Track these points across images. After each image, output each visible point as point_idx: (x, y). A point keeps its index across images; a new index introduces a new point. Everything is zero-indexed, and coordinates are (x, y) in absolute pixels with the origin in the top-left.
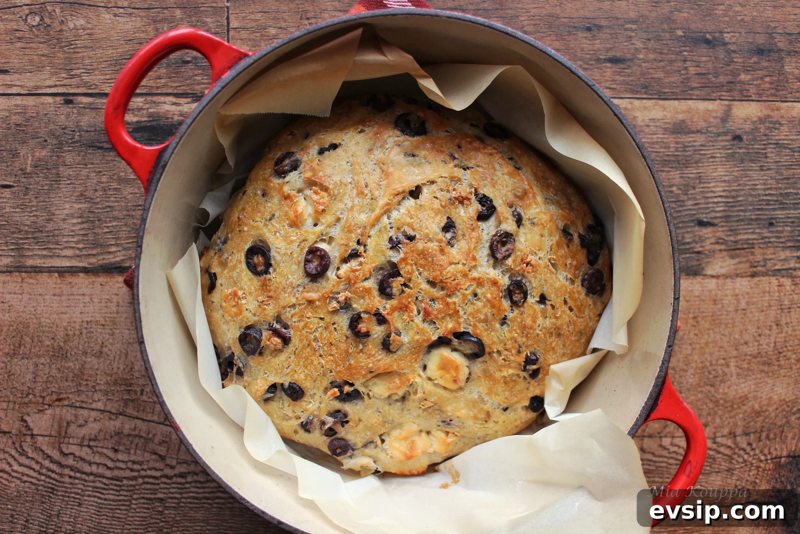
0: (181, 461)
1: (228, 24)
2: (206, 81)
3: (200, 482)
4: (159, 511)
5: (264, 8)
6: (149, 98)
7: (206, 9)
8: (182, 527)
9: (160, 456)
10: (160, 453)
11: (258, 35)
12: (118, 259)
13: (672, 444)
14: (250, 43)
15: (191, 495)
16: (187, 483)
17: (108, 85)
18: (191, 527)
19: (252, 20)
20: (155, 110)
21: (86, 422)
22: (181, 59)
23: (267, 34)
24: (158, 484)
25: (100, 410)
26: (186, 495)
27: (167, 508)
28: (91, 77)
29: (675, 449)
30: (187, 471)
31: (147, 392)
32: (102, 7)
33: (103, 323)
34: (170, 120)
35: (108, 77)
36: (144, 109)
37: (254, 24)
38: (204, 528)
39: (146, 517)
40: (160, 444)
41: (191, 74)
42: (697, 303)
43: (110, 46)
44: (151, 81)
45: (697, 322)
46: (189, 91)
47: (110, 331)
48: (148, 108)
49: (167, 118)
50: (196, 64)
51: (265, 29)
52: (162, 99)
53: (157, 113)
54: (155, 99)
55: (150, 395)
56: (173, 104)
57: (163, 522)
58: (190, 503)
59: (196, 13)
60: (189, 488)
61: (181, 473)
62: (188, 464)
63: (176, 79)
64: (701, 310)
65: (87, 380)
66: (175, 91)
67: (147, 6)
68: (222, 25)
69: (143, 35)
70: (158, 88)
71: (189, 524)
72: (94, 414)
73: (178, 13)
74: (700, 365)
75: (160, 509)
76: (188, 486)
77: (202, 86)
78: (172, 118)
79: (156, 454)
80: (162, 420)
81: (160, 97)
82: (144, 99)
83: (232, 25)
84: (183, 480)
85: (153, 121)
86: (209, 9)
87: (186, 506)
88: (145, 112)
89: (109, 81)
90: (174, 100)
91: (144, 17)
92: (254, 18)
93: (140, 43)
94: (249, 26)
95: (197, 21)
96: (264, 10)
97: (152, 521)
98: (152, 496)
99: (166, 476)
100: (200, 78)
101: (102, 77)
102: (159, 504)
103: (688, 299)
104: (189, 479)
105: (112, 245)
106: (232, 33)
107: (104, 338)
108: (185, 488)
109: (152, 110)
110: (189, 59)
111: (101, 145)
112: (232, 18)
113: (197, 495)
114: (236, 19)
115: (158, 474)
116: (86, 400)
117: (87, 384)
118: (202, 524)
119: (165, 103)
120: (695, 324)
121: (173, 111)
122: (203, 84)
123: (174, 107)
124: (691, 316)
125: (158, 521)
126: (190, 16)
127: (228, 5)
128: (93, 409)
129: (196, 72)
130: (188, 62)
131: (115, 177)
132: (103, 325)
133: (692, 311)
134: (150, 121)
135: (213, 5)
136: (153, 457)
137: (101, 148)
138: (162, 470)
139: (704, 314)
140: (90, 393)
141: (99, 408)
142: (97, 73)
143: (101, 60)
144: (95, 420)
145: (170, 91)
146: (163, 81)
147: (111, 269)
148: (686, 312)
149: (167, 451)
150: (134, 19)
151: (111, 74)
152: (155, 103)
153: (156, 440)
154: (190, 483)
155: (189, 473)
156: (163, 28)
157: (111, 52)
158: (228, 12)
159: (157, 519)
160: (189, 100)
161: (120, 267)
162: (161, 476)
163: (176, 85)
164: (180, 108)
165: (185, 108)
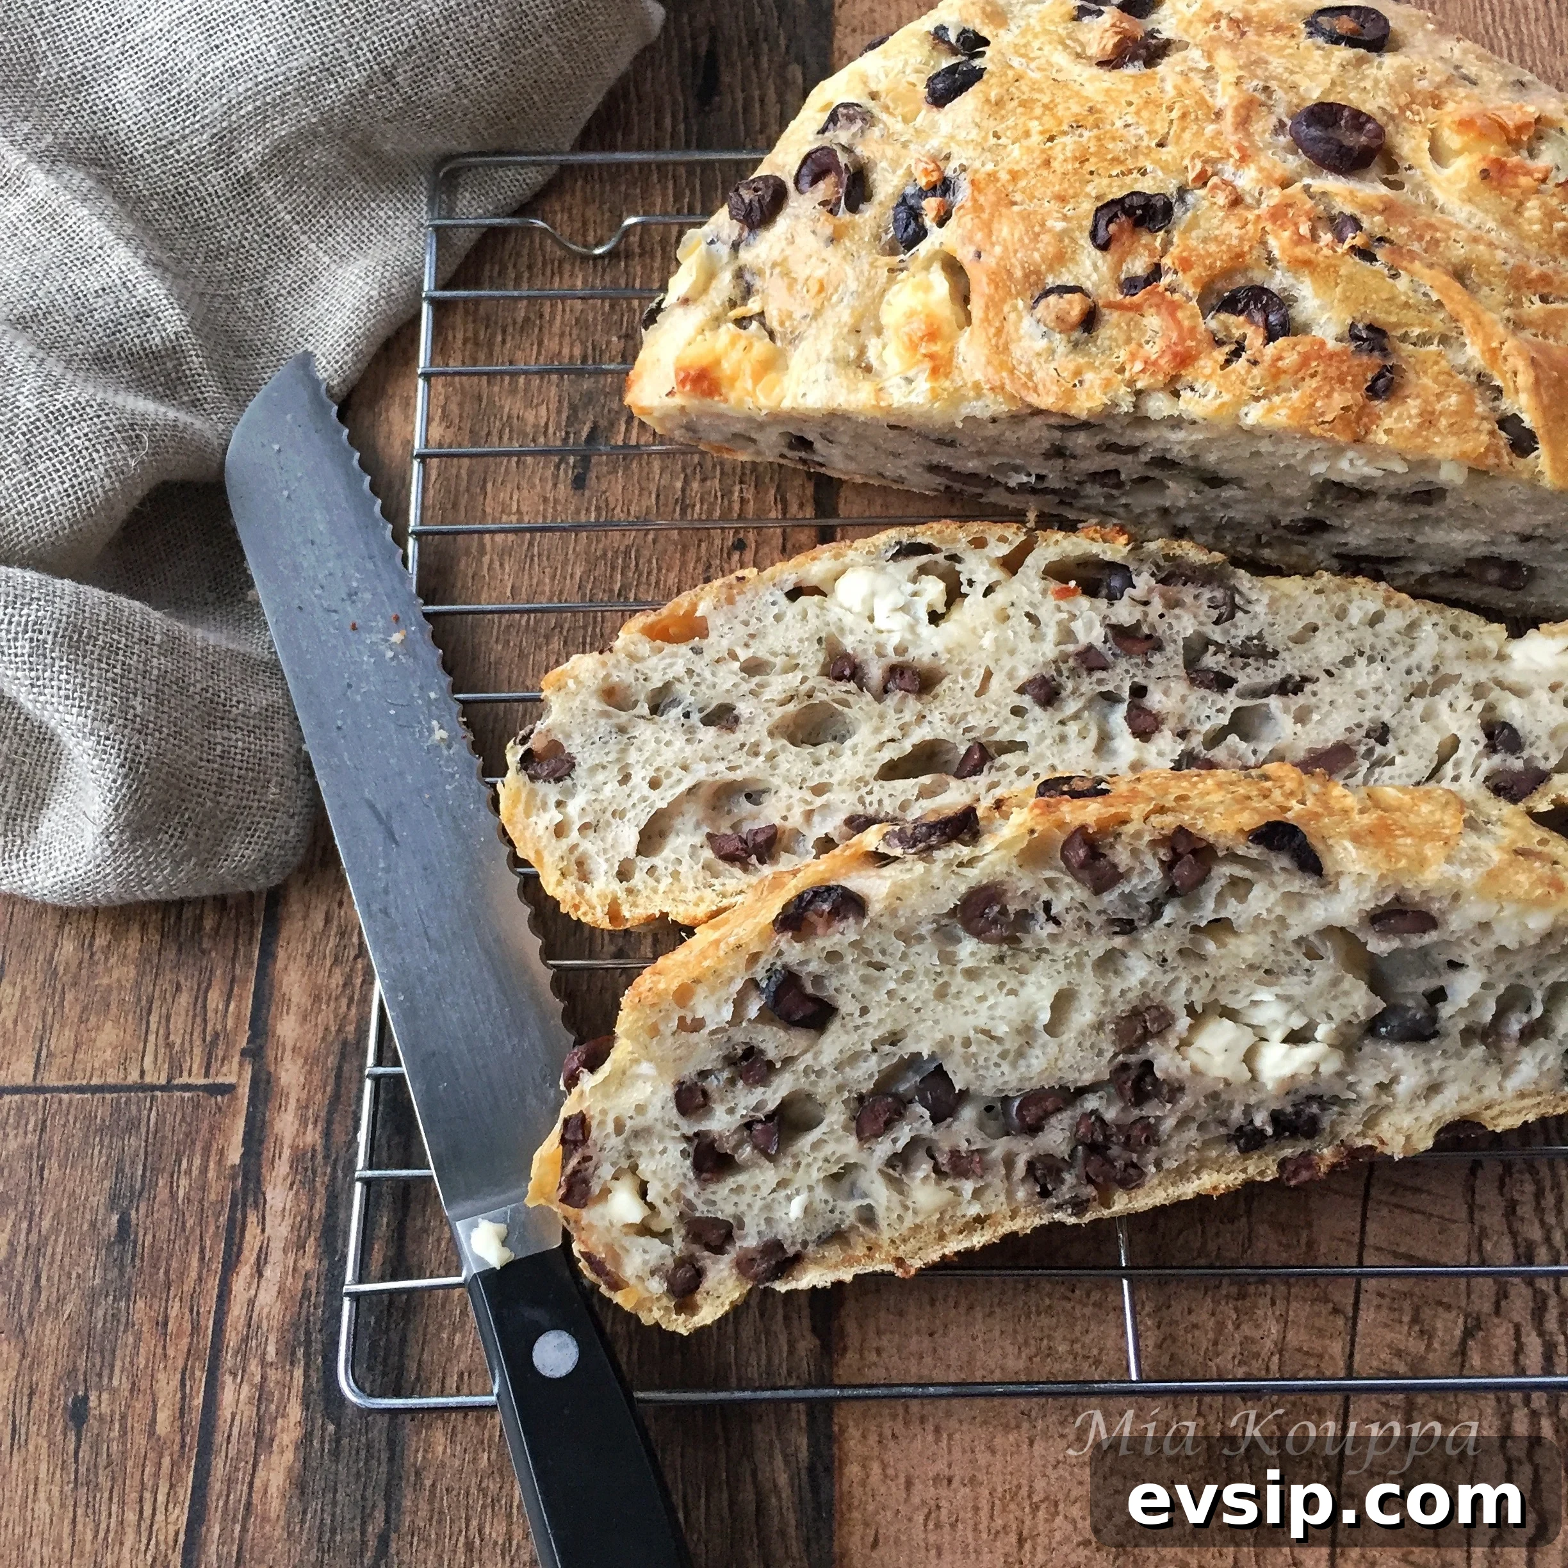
1: (16, 1090)
2: (197, 1162)
3: (1539, 1195)
6: (229, 1360)
9: (1468, 1334)
10: (1458, 1333)
11: (69, 997)
12: (783, 1479)
14: (93, 1019)
17: (160, 1517)
19: (20, 1014)
20: (272, 1339)
22: (109, 1247)
23: (73, 968)
30: (1507, 1240)
33: (1013, 1538)
34: (312, 1283)
35: (131, 1517)
36: (264, 1378)
37: (34, 1009)
40: (1427, 1334)
41: (167, 1212)
43: (24, 1505)
44: (171, 1352)
46: (223, 1219)
47: (1042, 1514)
48: (263, 1363)
49: (306, 1294)
50: (135, 1196)
51: (55, 972)
52: (237, 1311)
53: (282, 1330)
54: (232, 1338)
56: (261, 1275)
62: (1483, 1233)
63: (174, 1264)
66: (217, 1266)
68: (19, 1110)
70: (196, 1328)
77: (211, 1174)
78: (307, 1276)
79: (1463, 1351)
80: (1340, 1322)
81: (230, 1319)
82: (228, 1379)
83: (25, 1079)
85: (308, 1343)
88: (273, 1375)
89: (147, 1512)
90: (245, 1270)
93: (31, 1394)
94: (36, 1023)
99: (1539, 1313)
100: (184, 1182)
101: (130, 1539)
104: (1535, 1233)
105: (732, 1503)
106: (51, 1079)
107: (1067, 1539)
109: (271, 1349)
110: (115, 1218)
111: (372, 1543)
114: (5, 1063)
115: (1533, 1343)
119: (251, 1303)
121: (284, 1273)
122: (204, 1170)
123: (268, 1272)
129: (163, 1194)
130: (124, 1223)
131: (493, 1486)
132: (1021, 1541)
134: (307, 1355)
136: (1475, 1360)
137: (384, 1540)
138: (1517, 1328)
143: (66, 1546)
145: (213, 1284)
146: (173, 1313)
147: (818, 1508)
149: (1448, 1308)
151: (122, 1503)
152: (246, 1340)
153: (1416, 1346)
154: (1547, 1231)
155: (1513, 1234)
157: (42, 1505)
160: (252, 1218)
161: (811, 1469)
162: (1541, 1334)
163: (195, 1263)
164: (276, 1248)
165: (279, 1230)
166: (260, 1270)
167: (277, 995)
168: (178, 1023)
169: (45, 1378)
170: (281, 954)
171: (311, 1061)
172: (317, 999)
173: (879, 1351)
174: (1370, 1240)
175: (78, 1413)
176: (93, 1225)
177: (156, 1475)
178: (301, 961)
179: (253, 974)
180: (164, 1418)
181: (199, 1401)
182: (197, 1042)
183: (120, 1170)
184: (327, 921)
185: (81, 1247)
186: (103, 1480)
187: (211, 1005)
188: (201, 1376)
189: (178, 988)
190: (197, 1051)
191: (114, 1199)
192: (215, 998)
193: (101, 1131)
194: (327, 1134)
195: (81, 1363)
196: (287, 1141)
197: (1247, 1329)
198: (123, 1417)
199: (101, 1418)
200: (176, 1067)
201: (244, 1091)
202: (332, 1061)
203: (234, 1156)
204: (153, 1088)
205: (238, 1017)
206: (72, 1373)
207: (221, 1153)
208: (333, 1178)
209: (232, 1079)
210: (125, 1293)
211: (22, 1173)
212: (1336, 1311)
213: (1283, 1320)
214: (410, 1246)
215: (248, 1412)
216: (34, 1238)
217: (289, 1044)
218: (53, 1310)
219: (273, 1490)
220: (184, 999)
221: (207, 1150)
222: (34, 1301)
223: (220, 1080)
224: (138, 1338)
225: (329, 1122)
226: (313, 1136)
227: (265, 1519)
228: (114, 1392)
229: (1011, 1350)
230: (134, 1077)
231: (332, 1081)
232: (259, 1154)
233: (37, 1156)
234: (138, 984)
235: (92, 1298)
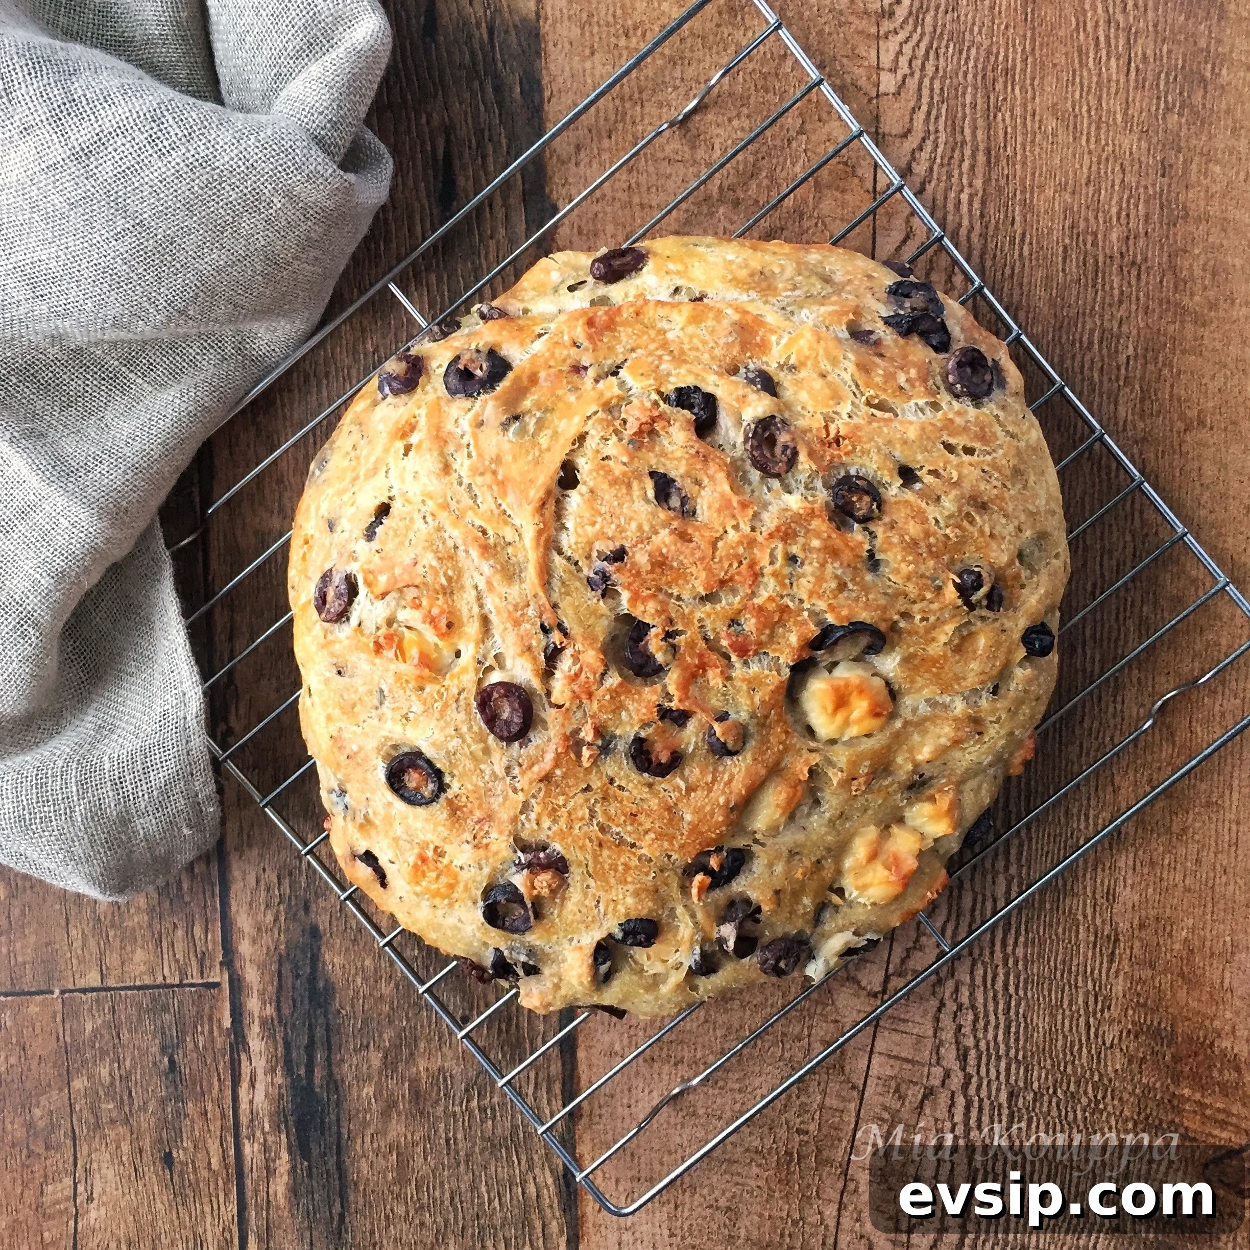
0: (935, 1057)
1: (93, 990)
2: (207, 1028)
3: (975, 1021)
4: (1035, 1100)
5: (59, 925)
6: (244, 1131)
7: (68, 1033)
8: (1065, 1055)
9: (925, 1097)
10: (920, 1097)
11: (111, 933)
12: (550, 1181)
13: (894, 70)
14: (129, 948)
15: (1000, 1038)
16: (977, 1046)
17: (222, 1208)
18: (1065, 1037)
19: (84, 945)
20: (266, 1120)
21: (862, 1237)
22: (167, 1075)
23: (109, 917)
24: (981, 1101)
25: (839, 1210)
26: (1002, 1047)
27: (1028, 1084)
28: (210, 1239)
29: (903, 61)
30: (954, 1047)
31: (802, 1122)
32: (76, 1223)
33: (672, 1205)
34: (283, 1091)
35: (207, 1209)
36: (265, 1140)
37: (92, 943)
38: (1067, 1013)
39: (1047, 1125)
40: (902, 1098)
41: (195, 1055)
42: (596, 29)
43: (149, 1206)
44: (212, 1128)
45: (636, 28)
46: (227, 1058)
47: (687, 1194)
48: (264, 1133)
49: (281, 1097)
50: (175, 1047)
52: (244, 1106)
53: (271, 1116)
54: (244, 1120)
55: (807, 1116)
56: (254, 1087)
57: (1055, 1092)
58: (1017, 1040)
59: (78, 1051)
60: (988, 1044)
61: (958, 1058)
62: (941, 1043)
63: (205, 1083)
64: (611, 20)
65: (782, 1235)
66: (229, 1083)
67: (69, 1142)
68: (97, 1001)
69: (125, 1148)
70: (223, 1116)
71: (1060, 1043)
72: (846, 1222)
73: (78, 1084)
74: (725, 16)
75: (1030, 1097)
76: (983, 1044)
77: (216, 1034)
78: (280, 1087)
79: (921, 1105)
80: (855, 1093)
81: (241, 1111)
82: (246, 1141)
83: (97, 983)
84: (973, 1053)
85: (286, 1122)
86: (67, 1026)
87: (1024, 1048)
88: (270, 1139)
89: (215, 1207)
90: (245, 1085)
91: (90, 1146)
92: (80, 942)
93: (141, 1152)
94: (95, 950)
95: (93, 1047)
96: (63, 923)
97: (1054, 1113)
98: (1005, 1112)
99: (965, 1086)
100: (201, 1038)
101: (209, 1220)
102: (1021, 1101)
103: (587, 52)
104: (969, 1042)
105: (523, 1193)
106: (111, 983)
107: (701, 1205)
108: (988, 1049)
109: (267, 1126)
110: (166, 1059)
111: (336, 1218)
112: (81, 983)
113: (1002, 1026)
114: (83, 975)
115: (961, 1101)
116: (820, 1237)
117: (790, 1235)
118: (1060, 1017)
119: (251, 1102)
120: (639, 33)
121: (267, 1086)
122: (211, 1032)
123: (257, 1085)
124: (623, 42)
125: (1054, 1100)
126: (84, 1062)
127: (57, 992)
128: (838, 1223)
129: (191, 1046)
130: (172, 1062)
131: (396, 1189)
132: (676, 1207)
133: (613, 40)
134: (287, 1127)
135: (59, 1019)
136: (928, 1111)
137: (342, 1217)
138: (953, 1093)
139: (619, 12)
140: (807, 1228)
141: (835, 1213)
142: (201, 1230)
143: (176, 1223)
144: (858, 1220)
145: (229, 1093)
146: (209, 1108)
147: (569, 1194)
148: (616, 52)
149: (916, 1084)
150: (95, 1166)
151: (201, 1203)
152: (252, 1121)
153: (895, 1104)
154: (977, 1041)
155: (957, 1043)
156: (110, 1111)
157: (159, 1205)
158: (71, 991)
159: (1050, 1102)
160: (243, 1057)
161: (565, 1176)
162: (965, 1096)
163: (216, 1083)
164: (260, 1073)
165: (260, 1064)
166: (252, 1085)
167: (235, 929)
168: (180, 947)
169: (147, 1144)
170: (233, 902)
171: (261, 967)
172: (259, 930)
173: (600, 1116)
174: (877, 1049)
175: (168, 1160)
176: (155, 1063)
177: (216, 1189)
178: (245, 907)
179: (218, 915)
180: (215, 1163)
181: (232, 1152)
182: (193, 958)
183: (163, 1033)
184: (258, 882)
185: (151, 1075)
186: (188, 1191)
187: (197, 937)
188: (230, 1140)
189: (175, 926)
190: (194, 963)
191: (163, 1049)
192: (198, 931)
193: (148, 1011)
194: (278, 1009)
195: (164, 1136)
196: (256, 1014)
197: (803, 1099)
198: (193, 1162)
199: (181, 1162)
200: (183, 974)
201: (226, 986)
202: (274, 967)
203: (227, 1023)
204: (172, 986)
205: (214, 942)
206: (160, 1141)
207: (219, 1021)
208: (286, 1034)
209: (217, 980)
210: (180, 1098)
211: (107, 1037)
212: (854, 1087)
213: (824, 1093)
214: (336, 1070)
215: (259, 1159)
216: (123, 1072)
217: (248, 958)
218: (144, 1108)
219: (279, 1195)
220: (180, 933)
221: (210, 1019)
222: (131, 1105)
223: (211, 980)
224: (193, 1121)
225: (278, 1002)
226: (270, 1010)
227: (278, 1208)
228: (185, 1149)
229: (673, 1113)
230: (160, 980)
231: (276, 979)
232: (241, 1022)
233: (115, 1027)
234: (150, 925)
235: (163, 1102)
